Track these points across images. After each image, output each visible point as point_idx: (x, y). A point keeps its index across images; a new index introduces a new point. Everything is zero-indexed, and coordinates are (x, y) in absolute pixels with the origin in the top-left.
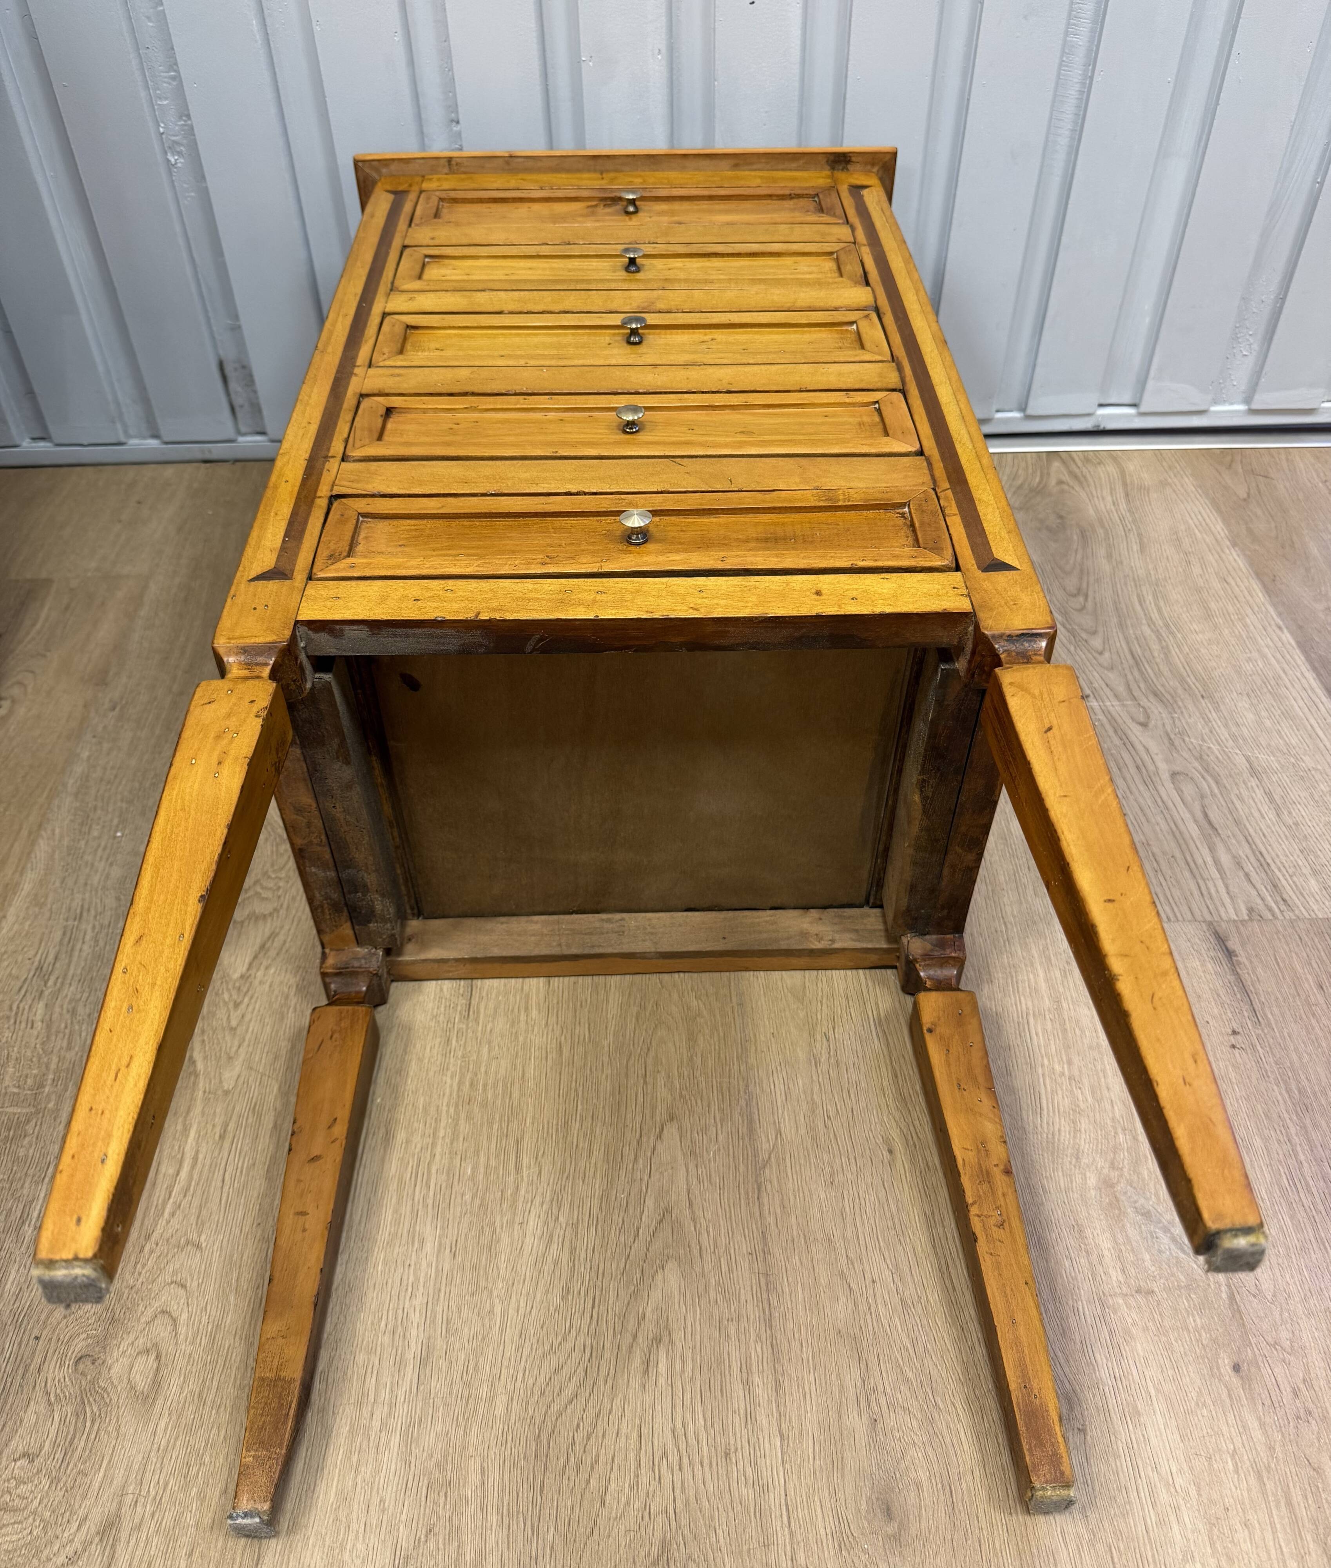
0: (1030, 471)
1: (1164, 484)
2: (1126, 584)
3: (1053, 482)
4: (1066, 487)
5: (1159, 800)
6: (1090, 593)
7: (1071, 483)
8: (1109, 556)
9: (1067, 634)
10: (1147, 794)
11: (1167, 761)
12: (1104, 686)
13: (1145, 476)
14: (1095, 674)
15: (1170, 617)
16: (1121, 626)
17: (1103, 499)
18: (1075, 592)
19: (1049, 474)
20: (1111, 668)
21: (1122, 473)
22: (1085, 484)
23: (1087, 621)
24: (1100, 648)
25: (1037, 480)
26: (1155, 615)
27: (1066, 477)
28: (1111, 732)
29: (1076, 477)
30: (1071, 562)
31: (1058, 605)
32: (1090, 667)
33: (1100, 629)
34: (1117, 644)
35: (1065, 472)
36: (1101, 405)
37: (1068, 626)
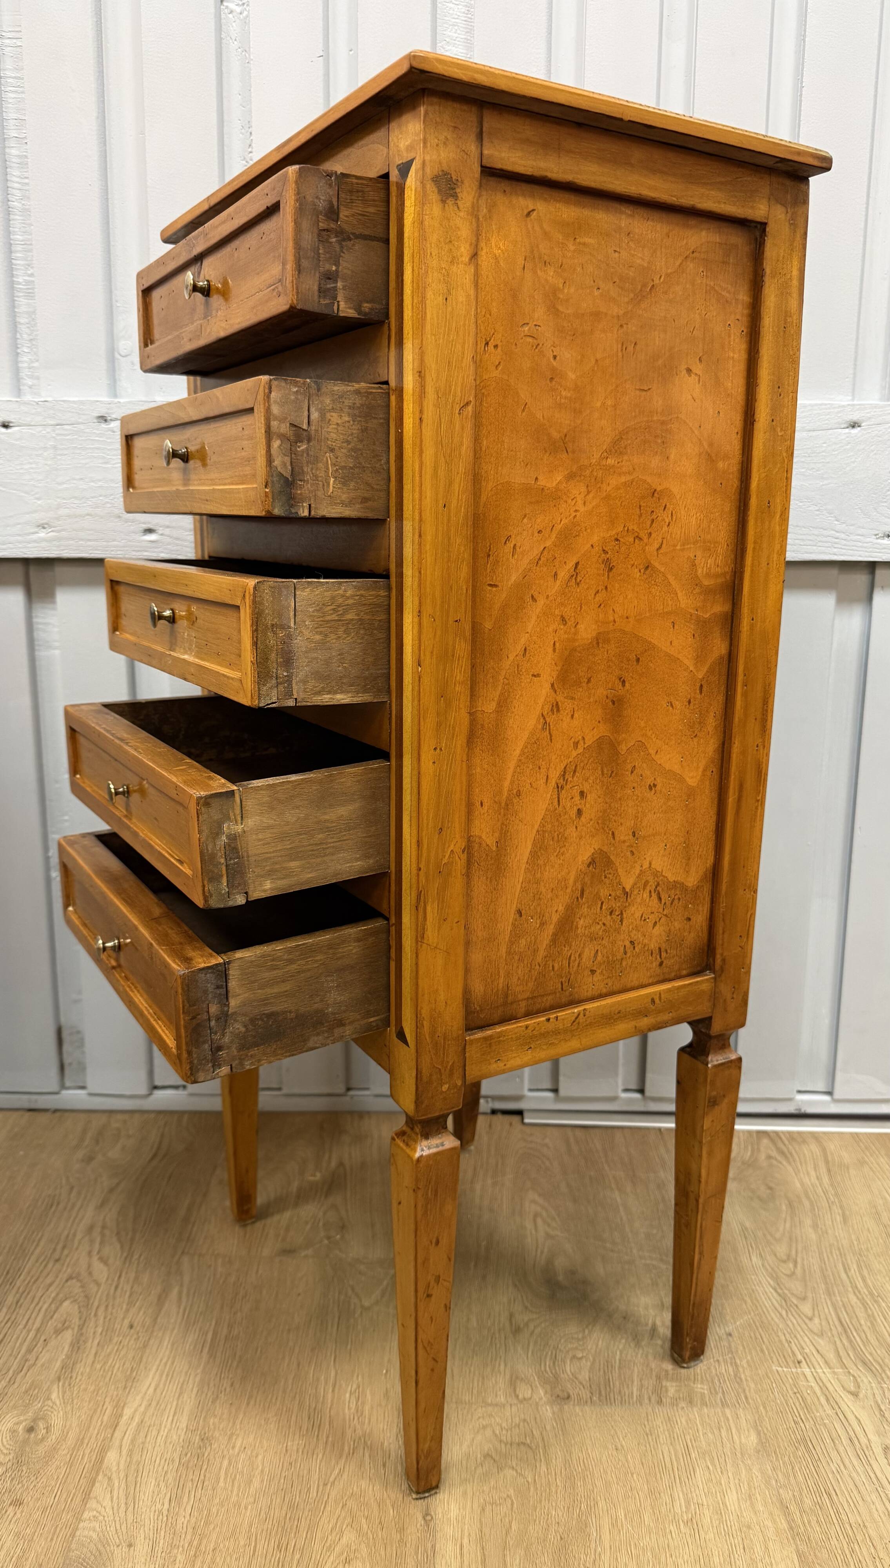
0: (742, 1146)
1: (862, 1163)
2: (831, 1253)
3: (763, 1156)
4: (774, 1162)
5: (872, 1476)
6: (799, 1260)
7: (779, 1158)
8: (815, 1226)
9: (778, 1298)
10: (860, 1469)
11: (879, 1434)
12: (815, 1352)
13: (844, 1154)
14: (806, 1339)
15: (874, 1287)
16: (829, 1293)
17: (808, 1174)
18: (785, 1258)
19: (759, 1150)
20: (821, 1334)
21: (824, 1150)
22: (791, 1160)
23: (796, 1286)
24: (810, 1314)
25: (749, 1153)
26: (860, 1284)
27: (774, 1153)
28: (823, 1400)
29: (782, 1153)
30: (781, 1229)
31: (770, 1270)
32: (802, 1333)
33: (810, 1295)
34: (826, 1310)
35: (773, 1148)
36: (799, 1092)
37: (779, 1291)
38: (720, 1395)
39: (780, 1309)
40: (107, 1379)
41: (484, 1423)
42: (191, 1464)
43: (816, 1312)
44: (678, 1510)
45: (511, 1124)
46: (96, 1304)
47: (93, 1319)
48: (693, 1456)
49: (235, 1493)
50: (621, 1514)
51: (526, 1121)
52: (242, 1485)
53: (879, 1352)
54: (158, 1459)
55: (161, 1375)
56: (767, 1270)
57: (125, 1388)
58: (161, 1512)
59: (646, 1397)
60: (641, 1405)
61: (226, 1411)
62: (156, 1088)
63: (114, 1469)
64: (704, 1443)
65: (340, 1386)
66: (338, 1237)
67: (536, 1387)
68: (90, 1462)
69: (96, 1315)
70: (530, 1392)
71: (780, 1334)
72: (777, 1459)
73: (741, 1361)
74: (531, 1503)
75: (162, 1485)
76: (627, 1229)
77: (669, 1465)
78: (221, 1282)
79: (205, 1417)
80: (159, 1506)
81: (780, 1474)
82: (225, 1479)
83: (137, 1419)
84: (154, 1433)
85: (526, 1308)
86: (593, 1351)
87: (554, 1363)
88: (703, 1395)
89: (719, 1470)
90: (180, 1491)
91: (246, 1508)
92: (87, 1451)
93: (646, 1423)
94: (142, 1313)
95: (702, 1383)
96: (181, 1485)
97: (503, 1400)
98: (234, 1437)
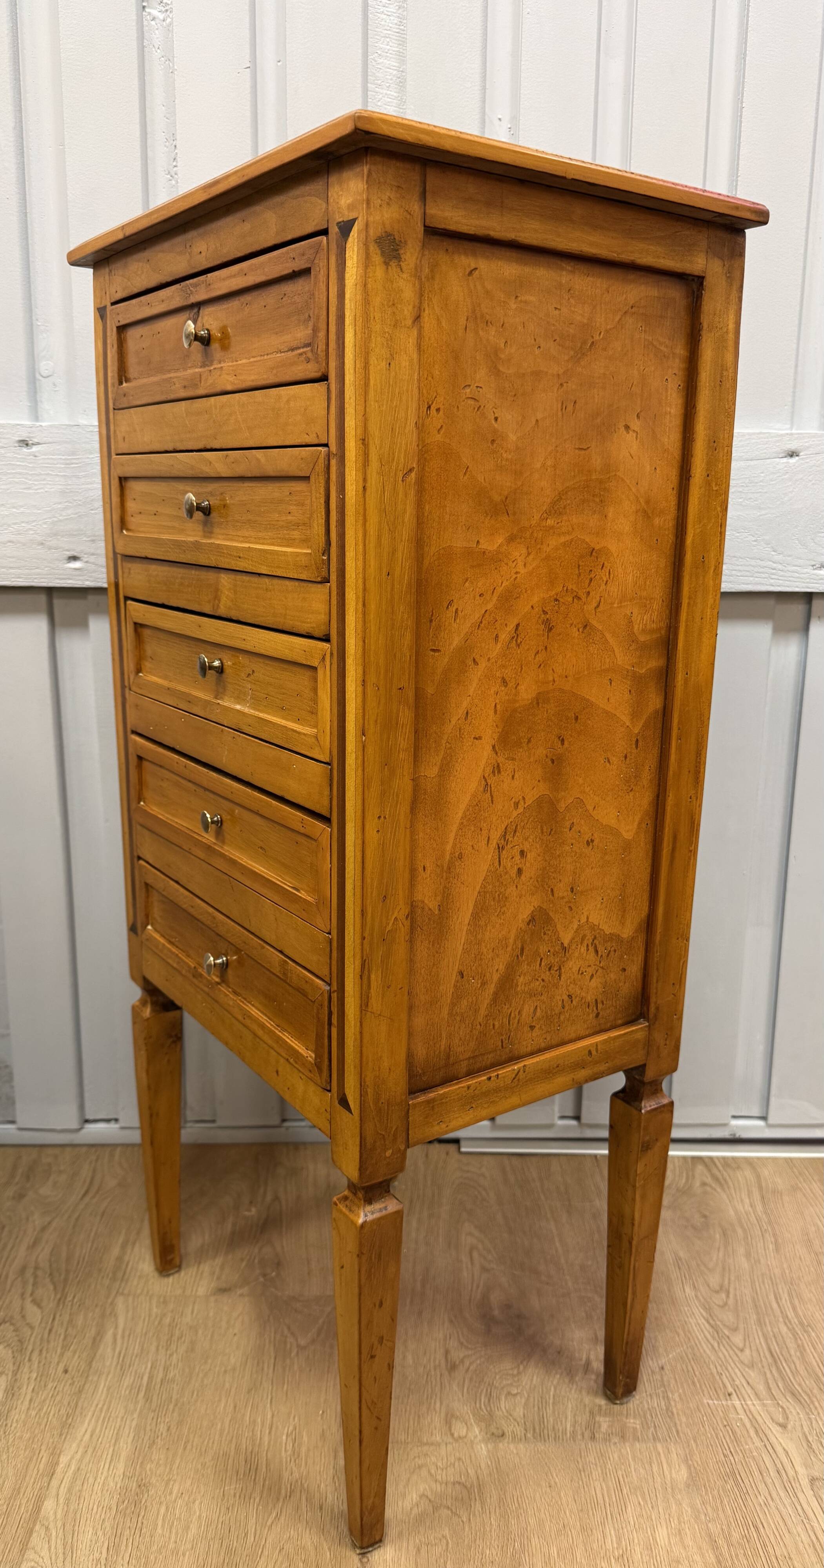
0: (678, 1173)
1: (796, 1189)
2: (763, 1282)
3: (697, 1184)
4: (708, 1189)
5: (799, 1508)
6: (732, 1291)
7: (714, 1185)
8: (748, 1255)
9: (711, 1330)
10: (787, 1501)
11: (806, 1466)
12: (745, 1385)
13: (778, 1180)
14: (737, 1370)
15: (804, 1316)
16: (760, 1323)
17: (742, 1200)
18: (718, 1288)
19: (693, 1176)
20: (752, 1366)
21: (758, 1177)
22: (725, 1187)
23: (728, 1317)
24: (741, 1345)
25: (684, 1181)
26: (791, 1314)
27: (709, 1180)
28: (752, 1433)
29: (717, 1179)
30: (714, 1259)
31: (702, 1300)
32: (732, 1364)
33: (741, 1326)
34: (757, 1341)
35: (709, 1176)
36: (734, 1117)
37: (711, 1322)
38: (652, 1429)
39: (712, 1342)
40: (43, 1426)
41: (420, 1462)
42: (128, 1511)
43: (747, 1343)
44: (609, 1546)
45: (447, 1154)
46: (30, 1348)
47: (27, 1365)
48: (625, 1492)
49: (173, 1540)
50: (554, 1551)
51: (463, 1150)
52: (180, 1531)
53: (807, 1382)
54: (95, 1507)
55: (97, 1421)
56: (700, 1301)
57: (61, 1435)
58: (99, 1560)
59: (579, 1432)
60: (574, 1441)
61: (162, 1457)
62: (87, 1121)
63: (51, 1519)
64: (635, 1478)
65: (277, 1428)
66: (274, 1274)
67: (471, 1424)
68: (27, 1512)
69: (30, 1360)
70: (465, 1431)
71: (712, 1366)
72: (706, 1493)
73: (673, 1395)
74: (466, 1542)
75: (100, 1533)
76: (563, 1261)
77: (601, 1501)
78: (156, 1323)
79: (142, 1463)
80: (97, 1555)
81: (709, 1509)
82: (163, 1526)
83: (73, 1467)
84: (91, 1480)
85: (462, 1344)
86: (528, 1387)
87: (489, 1401)
88: (635, 1429)
89: (650, 1506)
90: (117, 1539)
91: (184, 1555)
92: (24, 1501)
93: (579, 1460)
94: (76, 1356)
95: (635, 1418)
96: (119, 1533)
97: (438, 1438)
98: (172, 1483)
